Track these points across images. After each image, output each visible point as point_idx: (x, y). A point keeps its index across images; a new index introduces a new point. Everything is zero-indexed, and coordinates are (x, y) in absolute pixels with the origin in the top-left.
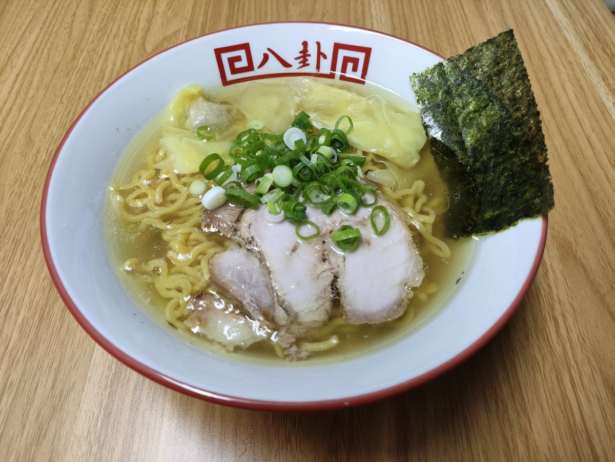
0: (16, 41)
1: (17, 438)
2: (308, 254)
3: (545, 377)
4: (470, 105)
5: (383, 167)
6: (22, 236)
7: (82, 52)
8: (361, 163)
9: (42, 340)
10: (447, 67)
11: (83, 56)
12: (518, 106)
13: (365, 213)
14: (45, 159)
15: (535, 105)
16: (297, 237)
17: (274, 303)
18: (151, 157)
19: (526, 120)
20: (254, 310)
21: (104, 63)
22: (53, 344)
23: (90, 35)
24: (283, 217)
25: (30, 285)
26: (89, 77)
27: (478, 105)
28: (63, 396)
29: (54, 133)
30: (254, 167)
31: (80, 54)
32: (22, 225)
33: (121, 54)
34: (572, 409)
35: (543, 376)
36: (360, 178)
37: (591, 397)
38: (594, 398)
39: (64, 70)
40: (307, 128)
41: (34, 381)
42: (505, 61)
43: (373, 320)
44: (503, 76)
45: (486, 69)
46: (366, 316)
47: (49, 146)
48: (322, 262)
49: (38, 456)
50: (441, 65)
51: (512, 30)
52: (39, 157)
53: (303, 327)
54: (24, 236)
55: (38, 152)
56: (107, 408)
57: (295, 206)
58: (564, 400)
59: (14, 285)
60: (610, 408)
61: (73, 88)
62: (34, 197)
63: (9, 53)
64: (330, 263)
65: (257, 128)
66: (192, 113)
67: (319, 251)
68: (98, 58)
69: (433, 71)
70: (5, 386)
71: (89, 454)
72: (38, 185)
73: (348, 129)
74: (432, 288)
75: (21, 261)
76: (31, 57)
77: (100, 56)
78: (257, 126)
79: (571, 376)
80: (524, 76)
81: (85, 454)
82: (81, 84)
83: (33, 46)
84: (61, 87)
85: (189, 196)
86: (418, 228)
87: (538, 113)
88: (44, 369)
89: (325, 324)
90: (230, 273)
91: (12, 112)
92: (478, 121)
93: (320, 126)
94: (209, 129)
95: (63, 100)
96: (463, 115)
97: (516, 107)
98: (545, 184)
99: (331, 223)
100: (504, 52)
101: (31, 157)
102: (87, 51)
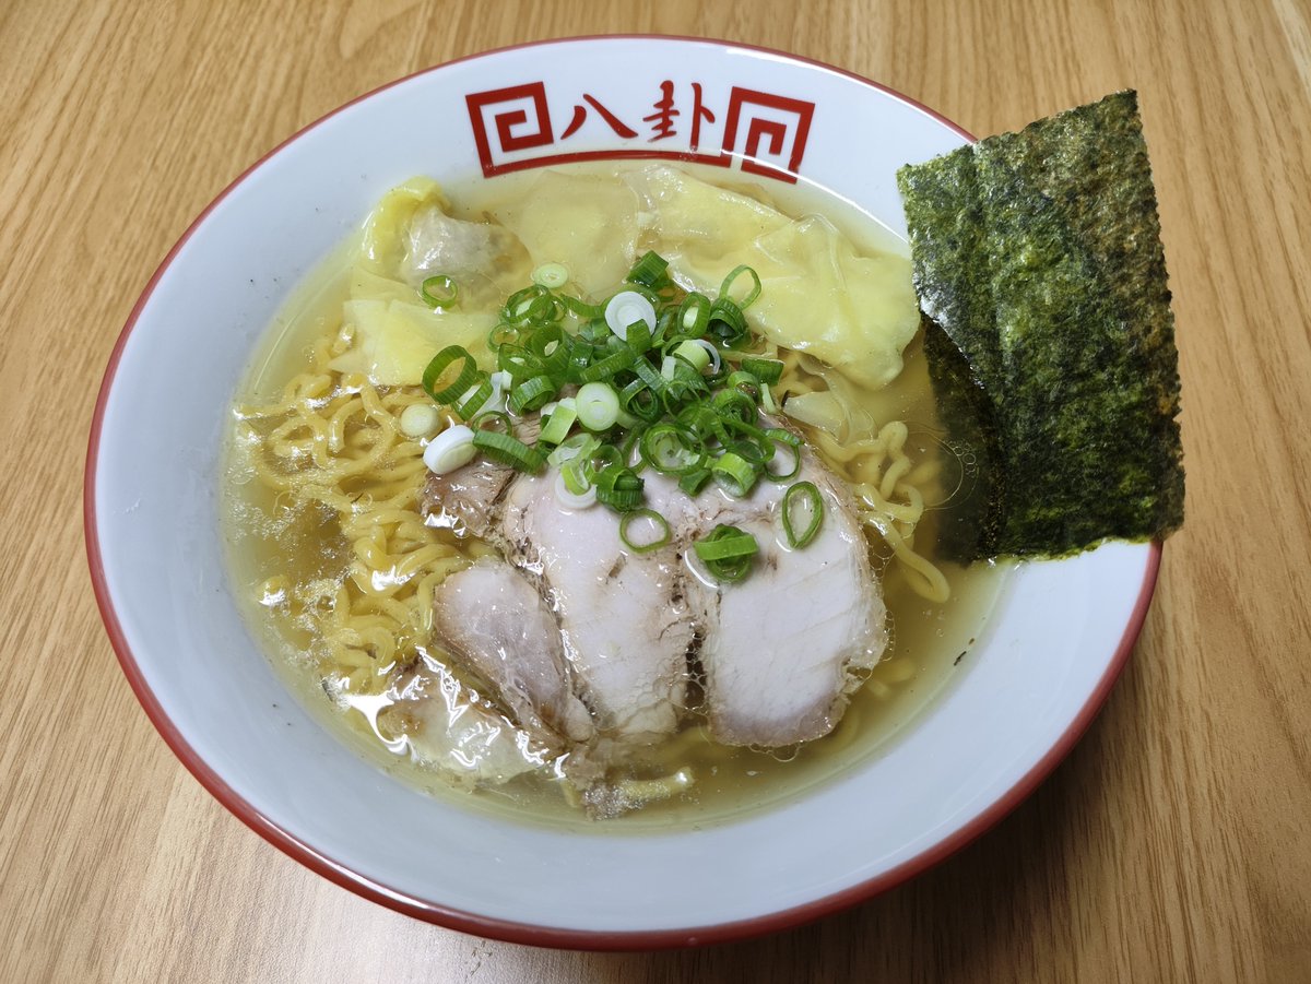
0: (66, 16)
1: (31, 896)
2: (644, 583)
3: (1123, 870)
4: (1021, 253)
5: (821, 387)
6: (59, 469)
7: (204, 49)
8: (773, 378)
9: (89, 697)
10: (982, 159)
11: (206, 59)
12: (1126, 271)
13: (772, 493)
14: (112, 299)
15: (1164, 276)
16: (622, 544)
17: (564, 690)
18: (323, 342)
19: (1139, 306)
20: (522, 706)
21: (249, 80)
22: (109, 710)
23: (223, 9)
24: (594, 500)
25: (71, 577)
26: (215, 108)
27: (1038, 255)
28: (125, 819)
29: (135, 238)
30: (538, 381)
31: (199, 54)
32: (60, 444)
33: (287, 58)
34: (1170, 945)
35: (1119, 866)
36: (768, 413)
37: (1217, 922)
38: (1222, 925)
39: (164, 92)
40: (661, 288)
41: (68, 783)
42: (1110, 163)
43: (770, 739)
44: (1102, 197)
45: (1066, 175)
46: (755, 729)
47: (124, 268)
48: (671, 602)
49: (69, 939)
50: (967, 151)
51: (1135, 92)
52: (101, 293)
53: (624, 744)
54: (64, 468)
55: (100, 280)
56: (208, 852)
57: (620, 477)
58: (1156, 923)
59: (40, 575)
60: (1253, 950)
61: (180, 136)
62: (86, 383)
63: (51, 44)
64: (688, 606)
65: (550, 284)
66: (415, 241)
67: (667, 577)
68: (236, 66)
69: (949, 163)
70: (12, 788)
71: (168, 944)
72: (98, 355)
73: (749, 293)
74: (903, 672)
75: (55, 522)
76: (95, 57)
77: (242, 61)
78: (553, 278)
79: (1180, 874)
80: (1148, 204)
81: (161, 943)
82: (198, 126)
83: (102, 29)
84: (156, 132)
85: (400, 438)
86: (884, 533)
87: (1168, 296)
88: (90, 760)
89: (670, 738)
90: (476, 619)
91: (52, 183)
92: (1034, 292)
93: (689, 283)
94: (448, 282)
95: (157, 163)
96: (1002, 274)
97: (1120, 273)
98: (1169, 468)
99: (697, 515)
100: (1110, 141)
101: (84, 291)
102: (215, 47)
